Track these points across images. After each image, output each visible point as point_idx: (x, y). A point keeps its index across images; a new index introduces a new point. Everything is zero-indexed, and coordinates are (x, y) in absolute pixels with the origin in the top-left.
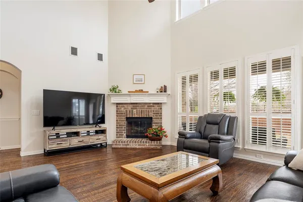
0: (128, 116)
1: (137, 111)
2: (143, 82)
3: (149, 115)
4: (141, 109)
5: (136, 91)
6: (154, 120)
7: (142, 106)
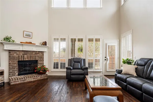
0: (20, 60)
1: (27, 56)
2: (31, 37)
3: (36, 59)
4: (31, 55)
5: (27, 43)
6: (39, 62)
7: (31, 53)
